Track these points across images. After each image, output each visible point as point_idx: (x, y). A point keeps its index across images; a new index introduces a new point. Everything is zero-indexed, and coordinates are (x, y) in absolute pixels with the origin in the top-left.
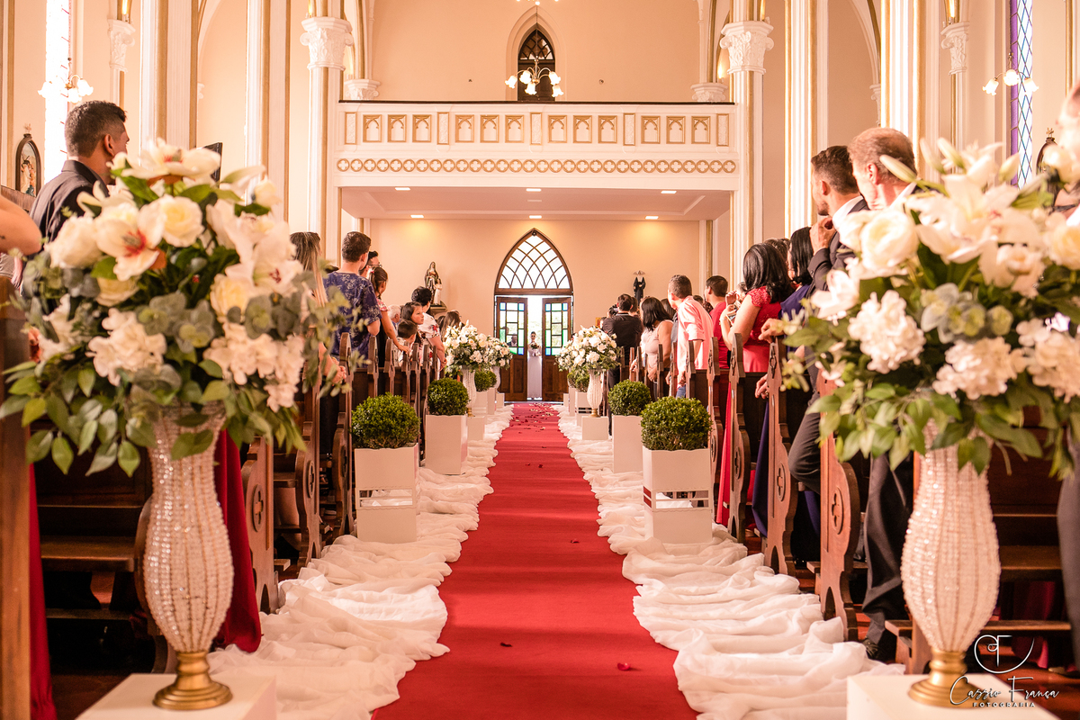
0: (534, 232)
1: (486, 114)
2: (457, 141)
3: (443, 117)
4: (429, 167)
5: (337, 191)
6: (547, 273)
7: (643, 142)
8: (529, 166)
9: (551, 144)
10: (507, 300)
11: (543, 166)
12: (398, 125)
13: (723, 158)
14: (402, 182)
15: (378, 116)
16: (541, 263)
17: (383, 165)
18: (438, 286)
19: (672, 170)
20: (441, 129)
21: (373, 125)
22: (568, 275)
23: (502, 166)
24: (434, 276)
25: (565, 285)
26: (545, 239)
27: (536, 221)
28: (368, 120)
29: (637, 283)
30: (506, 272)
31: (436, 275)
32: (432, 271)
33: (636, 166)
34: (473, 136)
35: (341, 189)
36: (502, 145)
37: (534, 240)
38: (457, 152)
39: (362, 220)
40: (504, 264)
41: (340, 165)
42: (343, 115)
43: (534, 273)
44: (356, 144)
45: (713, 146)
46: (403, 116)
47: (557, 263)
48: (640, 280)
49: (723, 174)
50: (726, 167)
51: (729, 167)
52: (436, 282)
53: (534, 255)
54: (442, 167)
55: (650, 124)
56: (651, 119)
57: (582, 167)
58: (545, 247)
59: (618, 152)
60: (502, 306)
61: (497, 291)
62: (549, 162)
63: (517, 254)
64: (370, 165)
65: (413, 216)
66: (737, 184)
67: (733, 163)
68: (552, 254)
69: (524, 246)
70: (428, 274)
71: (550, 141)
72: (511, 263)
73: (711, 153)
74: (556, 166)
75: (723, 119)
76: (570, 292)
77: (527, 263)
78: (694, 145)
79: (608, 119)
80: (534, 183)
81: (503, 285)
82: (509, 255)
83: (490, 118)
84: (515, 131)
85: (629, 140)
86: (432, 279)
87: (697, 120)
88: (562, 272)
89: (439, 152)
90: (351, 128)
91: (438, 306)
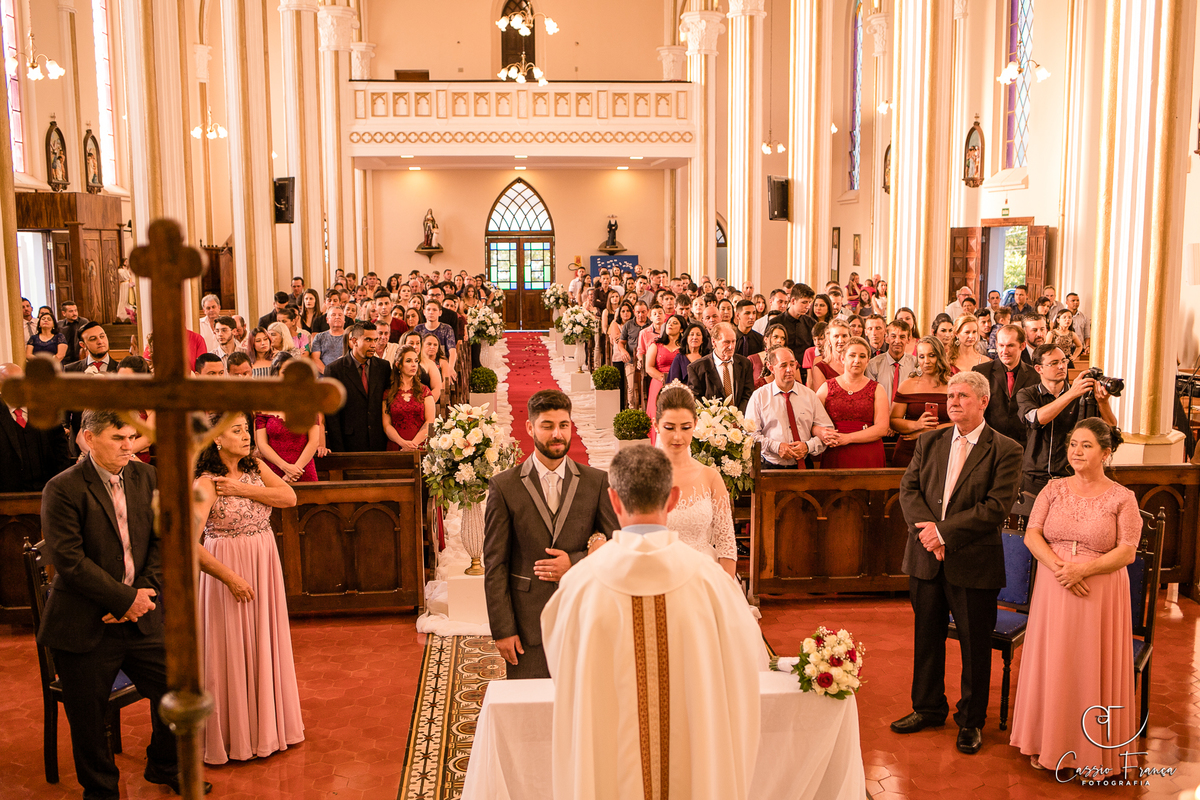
0: (519, 180)
1: (479, 91)
2: (454, 115)
3: (441, 94)
4: (431, 139)
5: (350, 160)
6: (531, 216)
7: (615, 116)
8: (517, 137)
9: (536, 118)
10: (497, 241)
11: (529, 137)
12: (401, 102)
13: (682, 130)
14: (406, 151)
15: (384, 94)
16: (526, 208)
17: (390, 138)
18: (435, 231)
19: (639, 140)
20: (440, 105)
21: (380, 102)
22: (550, 218)
23: (494, 137)
24: (430, 223)
25: (547, 227)
26: (529, 186)
27: (520, 171)
28: (375, 97)
29: (610, 226)
30: (495, 215)
31: (433, 221)
32: (429, 217)
33: (609, 137)
34: (468, 111)
35: (353, 158)
36: (494, 119)
37: (519, 187)
38: (455, 125)
39: (365, 172)
40: (493, 209)
41: (352, 138)
42: (352, 93)
43: (520, 216)
44: (365, 118)
45: (673, 119)
46: (405, 94)
47: (540, 207)
48: (613, 223)
49: (682, 144)
50: (685, 137)
51: (688, 137)
52: (434, 227)
53: (520, 200)
54: (442, 139)
55: (620, 100)
56: (621, 95)
57: (563, 137)
58: (529, 192)
59: (593, 125)
60: (493, 246)
61: (488, 233)
62: (534, 133)
63: (504, 199)
64: (378, 138)
65: (411, 168)
66: (693, 151)
67: (690, 134)
68: (535, 199)
69: (510, 193)
70: (426, 220)
71: (535, 115)
72: (499, 207)
73: (672, 125)
74: (540, 137)
75: (682, 95)
76: (552, 233)
77: (513, 208)
78: (658, 118)
79: (584, 95)
80: (521, 152)
81: (493, 227)
82: (497, 201)
83: (482, 95)
84: (504, 107)
85: (603, 114)
86: (430, 224)
87: (661, 96)
88: (545, 215)
89: (439, 126)
90: (360, 104)
91: (436, 248)
